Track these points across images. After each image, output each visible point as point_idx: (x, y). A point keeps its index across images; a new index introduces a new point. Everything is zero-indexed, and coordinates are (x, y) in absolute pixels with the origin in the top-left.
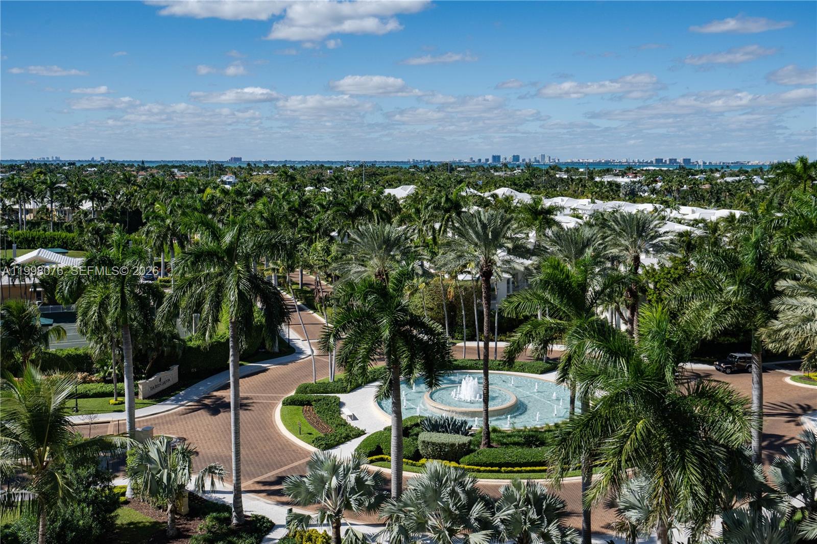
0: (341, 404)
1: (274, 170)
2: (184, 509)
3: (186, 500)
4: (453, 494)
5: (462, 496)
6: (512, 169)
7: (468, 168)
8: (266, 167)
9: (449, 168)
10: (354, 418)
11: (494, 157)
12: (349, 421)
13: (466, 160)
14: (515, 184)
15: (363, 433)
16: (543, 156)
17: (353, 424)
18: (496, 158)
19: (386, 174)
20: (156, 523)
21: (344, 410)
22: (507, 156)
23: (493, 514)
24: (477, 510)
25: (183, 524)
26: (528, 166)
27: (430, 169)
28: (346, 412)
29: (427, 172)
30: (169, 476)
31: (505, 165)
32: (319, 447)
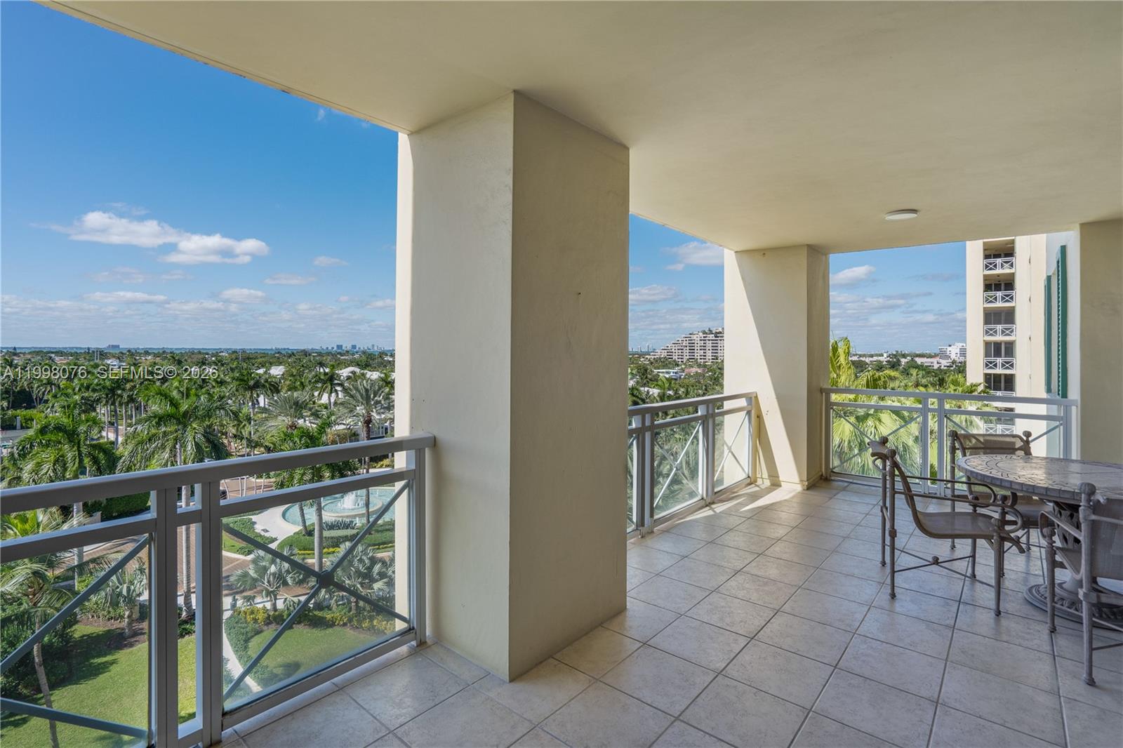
0: (255, 523)
1: (156, 355)
2: (136, 615)
3: (137, 608)
4: (361, 561)
5: (367, 561)
6: (353, 354)
7: (320, 354)
8: (147, 353)
9: (306, 353)
10: (266, 531)
11: (338, 346)
12: (263, 533)
13: (317, 347)
14: (358, 365)
15: (276, 539)
16: (373, 346)
17: (267, 535)
18: (339, 347)
19: (256, 358)
20: (109, 631)
21: (256, 526)
22: (347, 346)
23: (387, 569)
24: (377, 568)
25: (136, 626)
26: (364, 352)
27: (292, 355)
28: (258, 528)
29: (290, 356)
30: (129, 589)
31: (347, 352)
32: (243, 554)
